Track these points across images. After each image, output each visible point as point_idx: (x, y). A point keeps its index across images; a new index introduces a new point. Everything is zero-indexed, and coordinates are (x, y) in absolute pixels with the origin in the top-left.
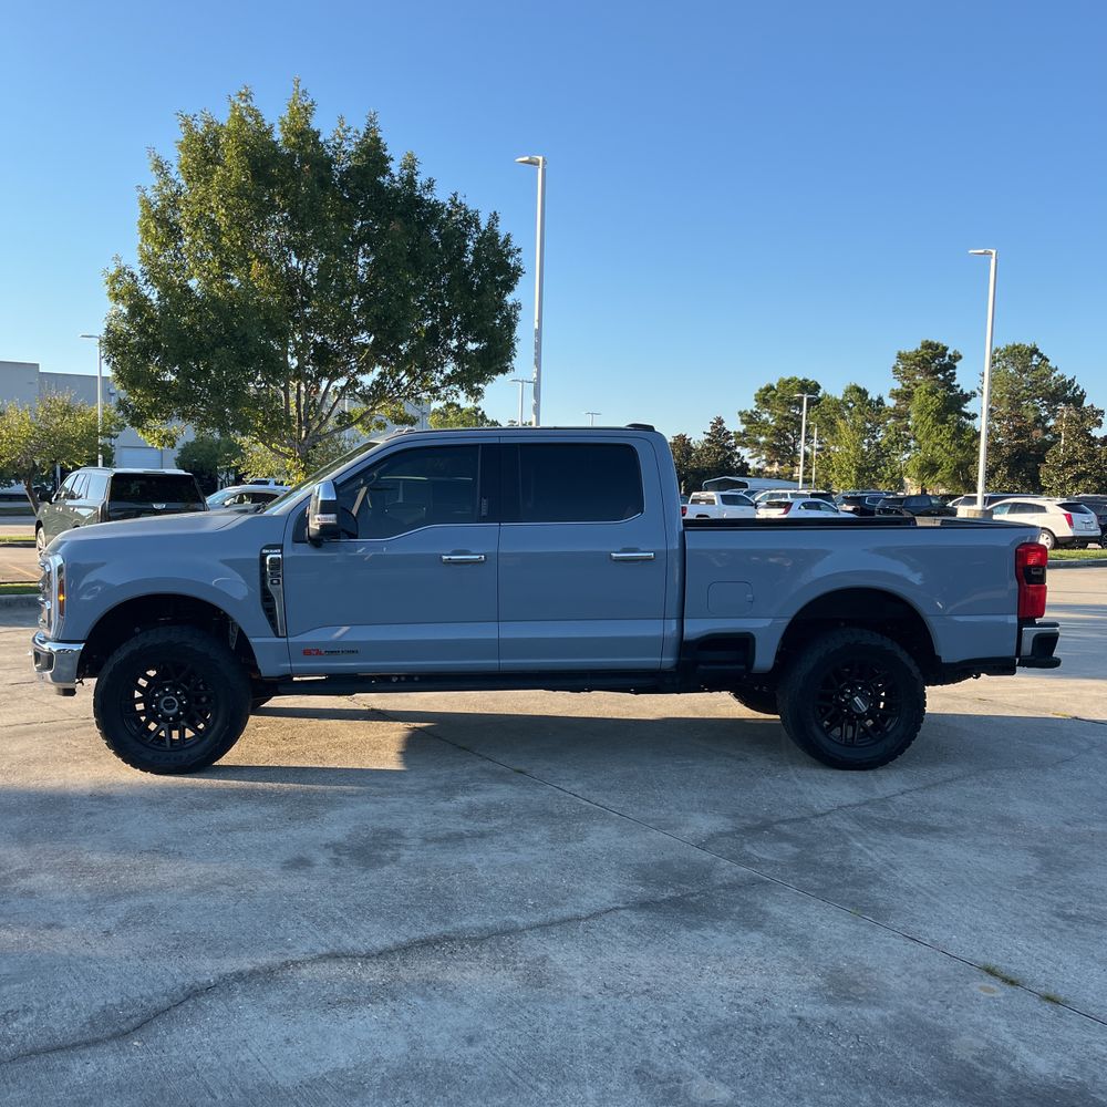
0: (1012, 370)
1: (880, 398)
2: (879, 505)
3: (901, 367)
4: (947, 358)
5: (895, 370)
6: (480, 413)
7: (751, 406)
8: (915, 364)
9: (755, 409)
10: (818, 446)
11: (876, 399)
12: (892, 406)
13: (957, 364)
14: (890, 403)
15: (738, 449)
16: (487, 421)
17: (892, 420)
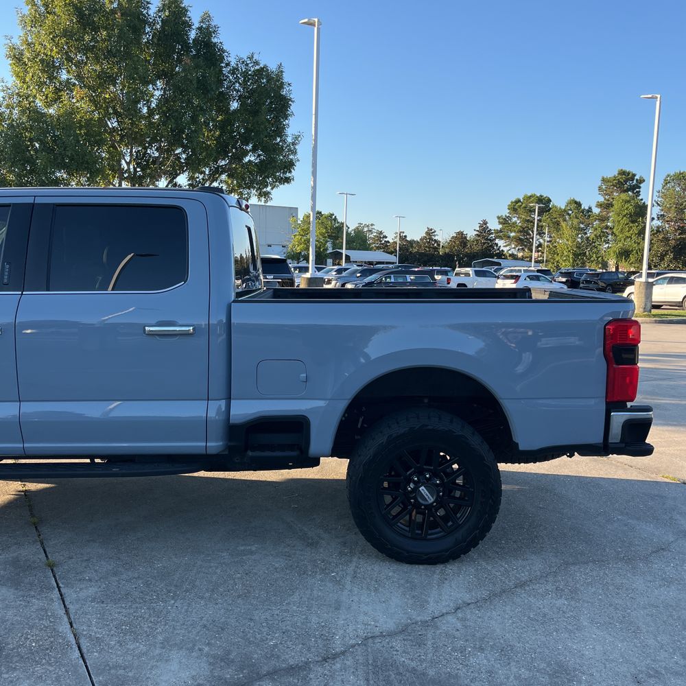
0: (678, 189)
1: (590, 208)
2: (583, 278)
3: (604, 187)
4: (635, 181)
5: (600, 189)
6: (333, 217)
7: (505, 212)
8: (613, 185)
9: (508, 215)
10: (548, 239)
11: (587, 208)
12: (597, 213)
13: (641, 185)
14: (596, 211)
15: (497, 241)
16: (338, 223)
17: (597, 222)
